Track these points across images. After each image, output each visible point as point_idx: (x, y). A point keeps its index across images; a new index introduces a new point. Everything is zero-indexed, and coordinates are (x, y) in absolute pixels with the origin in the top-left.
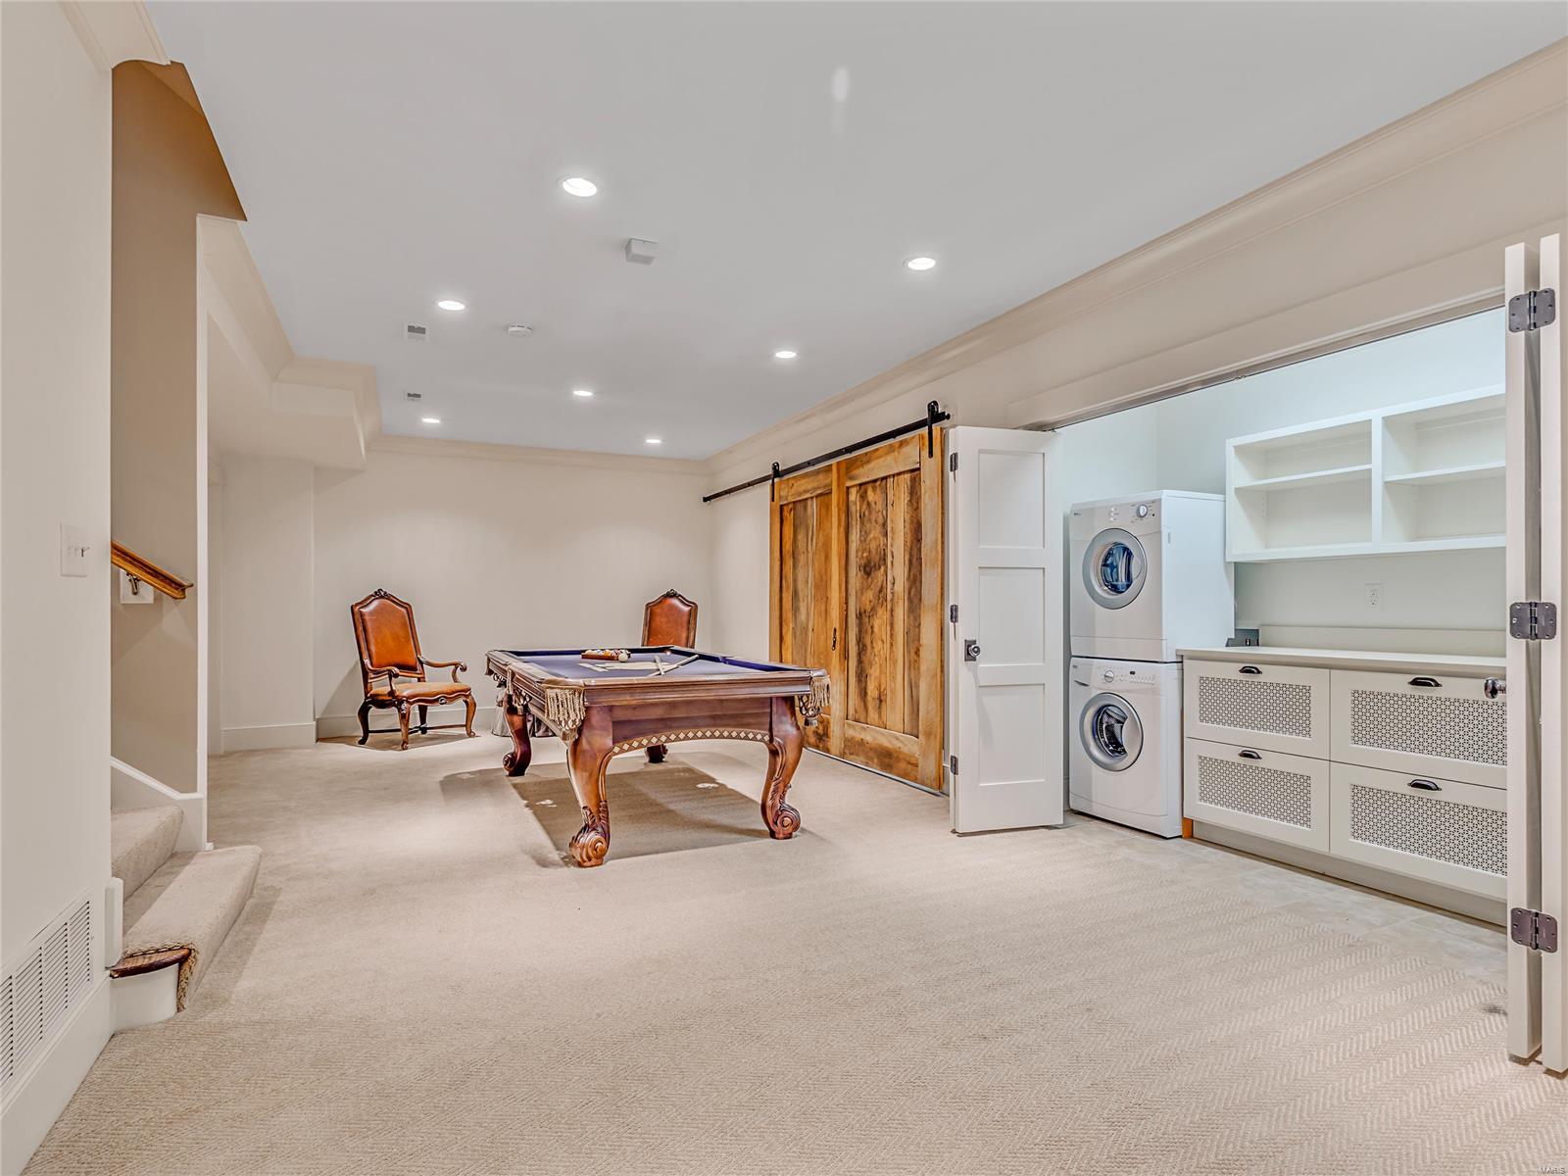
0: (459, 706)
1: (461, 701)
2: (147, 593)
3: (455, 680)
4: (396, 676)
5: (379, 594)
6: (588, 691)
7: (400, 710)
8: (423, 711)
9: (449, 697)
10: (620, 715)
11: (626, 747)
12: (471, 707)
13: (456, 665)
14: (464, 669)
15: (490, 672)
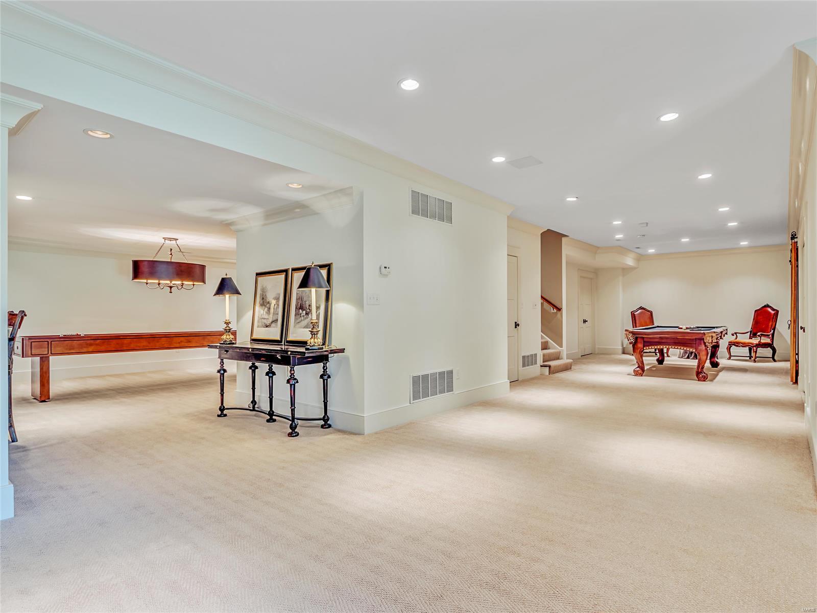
2: (555, 310)
5: (641, 308)
11: (647, 348)
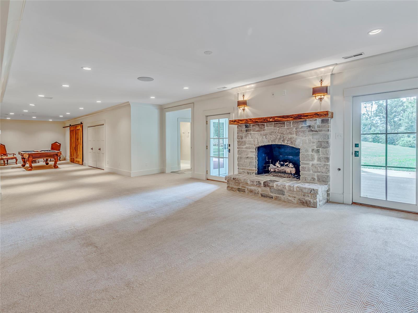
0: (14, 160)
1: (15, 159)
3: (13, 156)
4: (3, 155)
6: (28, 154)
7: (3, 160)
8: (7, 161)
9: (12, 158)
10: (33, 156)
12: (17, 160)
13: (14, 154)
14: (15, 154)
15: (19, 154)
